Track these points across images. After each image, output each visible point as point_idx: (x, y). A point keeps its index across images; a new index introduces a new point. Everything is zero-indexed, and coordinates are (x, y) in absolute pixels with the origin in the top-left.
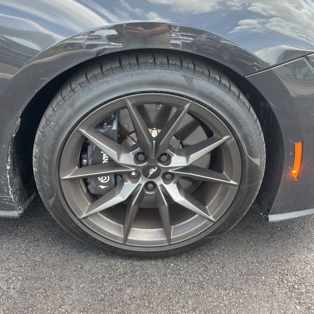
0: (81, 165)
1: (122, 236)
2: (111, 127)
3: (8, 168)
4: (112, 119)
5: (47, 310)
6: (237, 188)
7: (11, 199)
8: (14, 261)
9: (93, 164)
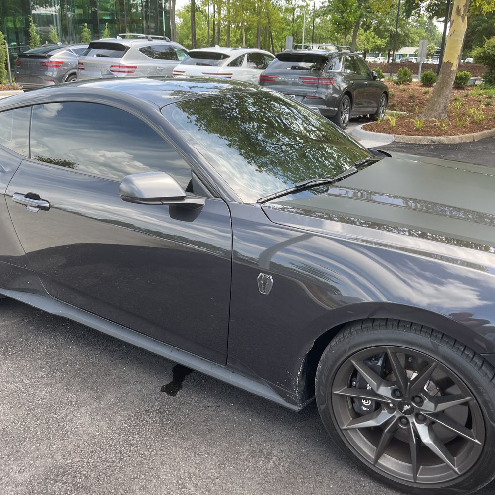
0: (351, 386)
1: (373, 458)
2: (377, 363)
3: (299, 373)
4: (379, 356)
5: (302, 491)
6: (481, 448)
7: (296, 396)
8: (287, 446)
9: (359, 388)
